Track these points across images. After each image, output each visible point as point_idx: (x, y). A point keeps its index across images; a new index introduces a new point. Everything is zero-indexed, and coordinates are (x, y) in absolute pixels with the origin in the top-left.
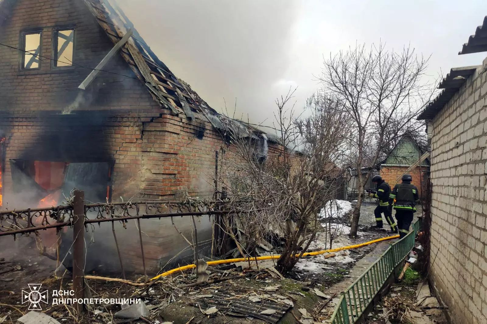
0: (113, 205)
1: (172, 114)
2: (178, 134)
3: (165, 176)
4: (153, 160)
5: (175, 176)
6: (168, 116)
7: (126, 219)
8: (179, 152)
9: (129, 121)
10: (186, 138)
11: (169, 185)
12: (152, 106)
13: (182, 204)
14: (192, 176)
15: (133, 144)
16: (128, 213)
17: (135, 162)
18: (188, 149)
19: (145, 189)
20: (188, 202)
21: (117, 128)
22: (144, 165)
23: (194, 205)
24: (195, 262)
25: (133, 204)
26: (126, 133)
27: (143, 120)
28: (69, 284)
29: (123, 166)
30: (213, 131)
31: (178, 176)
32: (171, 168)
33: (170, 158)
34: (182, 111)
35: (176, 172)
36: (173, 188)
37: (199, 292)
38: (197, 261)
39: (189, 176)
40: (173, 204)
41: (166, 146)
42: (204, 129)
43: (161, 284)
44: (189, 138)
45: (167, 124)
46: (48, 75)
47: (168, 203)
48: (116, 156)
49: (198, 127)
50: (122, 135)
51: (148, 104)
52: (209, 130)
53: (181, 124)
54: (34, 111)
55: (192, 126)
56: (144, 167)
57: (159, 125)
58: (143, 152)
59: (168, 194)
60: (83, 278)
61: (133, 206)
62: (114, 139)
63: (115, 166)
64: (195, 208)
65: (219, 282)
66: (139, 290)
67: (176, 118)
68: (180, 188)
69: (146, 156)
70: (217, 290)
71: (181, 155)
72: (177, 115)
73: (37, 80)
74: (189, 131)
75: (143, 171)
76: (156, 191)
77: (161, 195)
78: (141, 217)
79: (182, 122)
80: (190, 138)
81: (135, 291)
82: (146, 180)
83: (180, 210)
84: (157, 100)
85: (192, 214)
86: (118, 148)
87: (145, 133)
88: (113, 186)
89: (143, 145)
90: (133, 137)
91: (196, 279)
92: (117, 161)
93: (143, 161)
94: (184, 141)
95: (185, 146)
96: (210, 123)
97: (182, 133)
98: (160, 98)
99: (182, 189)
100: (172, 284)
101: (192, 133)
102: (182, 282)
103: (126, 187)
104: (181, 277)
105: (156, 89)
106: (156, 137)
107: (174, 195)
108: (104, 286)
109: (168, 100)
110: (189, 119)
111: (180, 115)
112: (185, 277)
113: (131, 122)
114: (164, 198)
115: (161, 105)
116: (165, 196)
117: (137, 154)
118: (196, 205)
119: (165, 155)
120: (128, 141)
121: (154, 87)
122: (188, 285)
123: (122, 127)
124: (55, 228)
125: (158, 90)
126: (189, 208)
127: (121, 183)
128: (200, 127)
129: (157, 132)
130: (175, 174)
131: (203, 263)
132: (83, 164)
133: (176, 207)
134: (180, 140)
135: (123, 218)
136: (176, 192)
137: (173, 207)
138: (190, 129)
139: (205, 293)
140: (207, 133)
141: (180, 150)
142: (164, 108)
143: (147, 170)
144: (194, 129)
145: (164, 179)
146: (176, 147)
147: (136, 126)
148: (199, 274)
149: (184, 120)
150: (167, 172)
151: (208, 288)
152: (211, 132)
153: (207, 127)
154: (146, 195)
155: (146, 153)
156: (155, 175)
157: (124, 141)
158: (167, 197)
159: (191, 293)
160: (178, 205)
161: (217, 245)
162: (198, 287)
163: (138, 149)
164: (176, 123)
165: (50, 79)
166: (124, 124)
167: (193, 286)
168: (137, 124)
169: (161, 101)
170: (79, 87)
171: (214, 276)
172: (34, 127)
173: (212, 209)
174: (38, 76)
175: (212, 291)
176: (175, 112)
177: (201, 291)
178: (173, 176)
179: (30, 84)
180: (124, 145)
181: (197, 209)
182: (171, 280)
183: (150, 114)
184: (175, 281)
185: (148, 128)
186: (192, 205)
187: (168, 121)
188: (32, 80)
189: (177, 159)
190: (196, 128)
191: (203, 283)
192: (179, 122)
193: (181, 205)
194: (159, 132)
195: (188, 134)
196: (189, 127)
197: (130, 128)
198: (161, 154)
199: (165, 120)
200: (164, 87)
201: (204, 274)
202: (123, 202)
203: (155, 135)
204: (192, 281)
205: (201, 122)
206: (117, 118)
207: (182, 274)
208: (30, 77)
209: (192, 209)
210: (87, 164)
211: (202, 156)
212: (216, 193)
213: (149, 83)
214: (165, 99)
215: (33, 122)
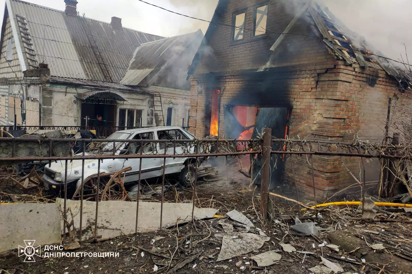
0: (292, 142)
1: (346, 65)
2: (350, 83)
3: (335, 120)
4: (325, 106)
5: (344, 120)
6: (342, 67)
7: (301, 154)
8: (350, 99)
9: (306, 74)
10: (358, 86)
11: (339, 128)
12: (328, 59)
13: (351, 145)
14: (361, 121)
15: (308, 93)
16: (303, 149)
17: (309, 108)
18: (359, 96)
19: (316, 130)
20: (358, 145)
21: (296, 80)
22: (316, 110)
23: (364, 147)
24: (361, 199)
25: (307, 142)
26: (304, 83)
27: (318, 71)
28: (257, 196)
29: (299, 111)
30: (386, 78)
31: (347, 120)
32: (342, 113)
33: (341, 104)
34: (356, 62)
35: (346, 117)
36: (342, 131)
37: (364, 227)
38: (364, 199)
39: (358, 121)
40: (343, 145)
41: (338, 94)
42: (378, 77)
43: (329, 212)
44: (360, 86)
45: (340, 73)
46: (249, 43)
47: (338, 144)
48: (294, 103)
49: (370, 75)
50: (300, 86)
51: (324, 57)
52: (383, 78)
53: (354, 73)
54: (238, 71)
55: (365, 75)
56: (316, 112)
57: (333, 75)
58: (316, 99)
59: (337, 136)
60: (269, 194)
61: (308, 144)
62: (293, 89)
63: (292, 111)
64: (365, 151)
65: (386, 222)
66: (309, 212)
67: (349, 68)
68: (349, 132)
69: (319, 103)
70: (383, 229)
71: (351, 102)
72: (351, 65)
73: (241, 47)
74: (361, 79)
75: (316, 115)
76: (326, 133)
77: (331, 137)
78: (313, 154)
79: (355, 71)
80: (362, 86)
81: (306, 212)
82: (318, 123)
83: (350, 151)
84: (332, 53)
85: (362, 156)
86: (296, 96)
87: (320, 83)
88: (290, 127)
89: (317, 93)
90: (309, 86)
91: (361, 215)
92: (294, 107)
93: (316, 107)
94: (355, 89)
95: (356, 93)
96: (384, 70)
97: (354, 81)
98: (336, 51)
99: (350, 132)
100: (339, 214)
101: (364, 81)
102: (347, 214)
103: (300, 128)
104: (346, 210)
105: (332, 43)
106: (329, 86)
107: (342, 137)
108: (281, 203)
109: (343, 52)
110: (363, 68)
111: (354, 65)
112: (351, 211)
113: (308, 74)
114: (333, 139)
115: (336, 57)
116: (334, 138)
117: (311, 101)
118: (366, 148)
119: (336, 102)
120: (304, 90)
121: (331, 42)
122: (354, 218)
123: (300, 79)
124: (249, 155)
125: (334, 44)
126: (359, 150)
127: (297, 125)
128: (373, 76)
129: (330, 82)
130: (344, 119)
131: (369, 202)
132: (270, 108)
133: (346, 148)
134: (352, 88)
135: (298, 152)
136: (345, 134)
137: (343, 148)
138: (363, 77)
139: (370, 229)
140: (380, 81)
141: (351, 97)
142: (339, 59)
143: (319, 115)
144: (366, 78)
145: (334, 123)
146: (347, 95)
147: (312, 77)
148: (364, 211)
149: (356, 70)
150: (337, 116)
151: (374, 225)
152: (384, 80)
153: (380, 75)
154: (317, 136)
155: (319, 100)
156: (325, 120)
157: (301, 91)
158: (335, 138)
159: (356, 226)
160: (348, 146)
161: (384, 187)
162: (363, 222)
163: (312, 97)
164: (349, 72)
165: (250, 46)
166: (302, 76)
167: (359, 220)
168: (313, 75)
169: (336, 54)
170: (270, 49)
171: (380, 216)
172: (238, 82)
173: (383, 153)
174: (243, 45)
175: (379, 229)
176: (349, 62)
177: (366, 226)
178: (342, 121)
179: (237, 51)
180: (301, 93)
181: (366, 151)
182: (338, 210)
183: (325, 66)
184: (342, 212)
185: (322, 79)
186: (362, 147)
187: (341, 71)
188: (239, 48)
189: (348, 106)
190: (368, 76)
191: (369, 219)
192: (352, 72)
193: (350, 147)
194: (332, 82)
195: (361, 82)
196: (362, 76)
197: (307, 79)
198: (333, 100)
199: (338, 70)
200: (339, 41)
201: (371, 211)
202: (299, 140)
203: (328, 85)
204: (358, 215)
205: (375, 70)
206: (297, 71)
207: (347, 207)
208: (238, 46)
209: (362, 151)
210: (272, 108)
211: (373, 103)
212: (387, 138)
213: (327, 39)
214: (340, 51)
215: (238, 78)
